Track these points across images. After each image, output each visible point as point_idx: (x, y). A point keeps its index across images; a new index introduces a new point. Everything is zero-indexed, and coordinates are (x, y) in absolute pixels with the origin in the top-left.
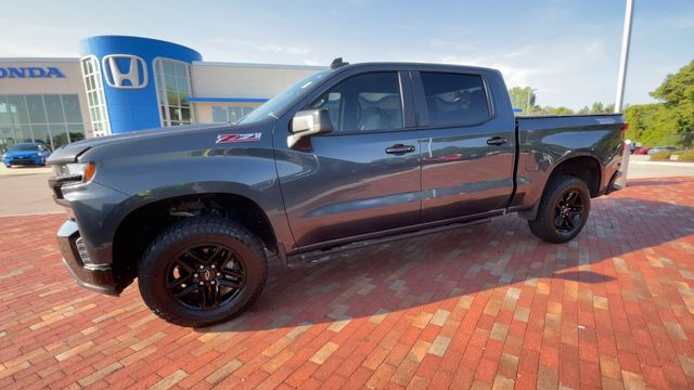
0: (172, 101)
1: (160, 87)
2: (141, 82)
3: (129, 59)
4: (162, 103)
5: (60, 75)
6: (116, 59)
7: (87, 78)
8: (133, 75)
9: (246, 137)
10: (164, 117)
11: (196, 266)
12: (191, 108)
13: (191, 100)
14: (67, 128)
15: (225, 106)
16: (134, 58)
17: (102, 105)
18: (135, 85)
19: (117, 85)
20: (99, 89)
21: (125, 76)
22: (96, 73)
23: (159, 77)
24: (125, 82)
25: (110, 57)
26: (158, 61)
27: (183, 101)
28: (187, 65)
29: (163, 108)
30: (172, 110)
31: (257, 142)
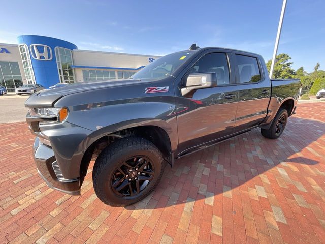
0: (64, 67)
1: (59, 60)
2: (49, 58)
3: (44, 47)
4: (59, 67)
5: (7, 52)
6: (36, 46)
7: (22, 55)
8: (45, 54)
9: (161, 89)
10: (61, 74)
11: (127, 170)
12: (73, 70)
13: (73, 66)
14: (13, 77)
15: (88, 70)
16: (45, 46)
17: (30, 67)
18: (46, 59)
19: (38, 58)
20: (29, 60)
21: (41, 55)
22: (27, 52)
23: (58, 55)
24: (41, 57)
25: (34, 45)
26: (57, 48)
27: (69, 67)
28: (71, 51)
29: (60, 70)
30: (64, 71)
31: (166, 92)
